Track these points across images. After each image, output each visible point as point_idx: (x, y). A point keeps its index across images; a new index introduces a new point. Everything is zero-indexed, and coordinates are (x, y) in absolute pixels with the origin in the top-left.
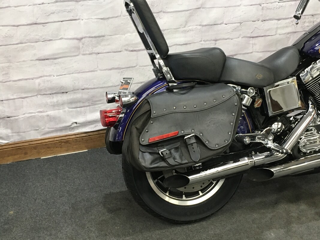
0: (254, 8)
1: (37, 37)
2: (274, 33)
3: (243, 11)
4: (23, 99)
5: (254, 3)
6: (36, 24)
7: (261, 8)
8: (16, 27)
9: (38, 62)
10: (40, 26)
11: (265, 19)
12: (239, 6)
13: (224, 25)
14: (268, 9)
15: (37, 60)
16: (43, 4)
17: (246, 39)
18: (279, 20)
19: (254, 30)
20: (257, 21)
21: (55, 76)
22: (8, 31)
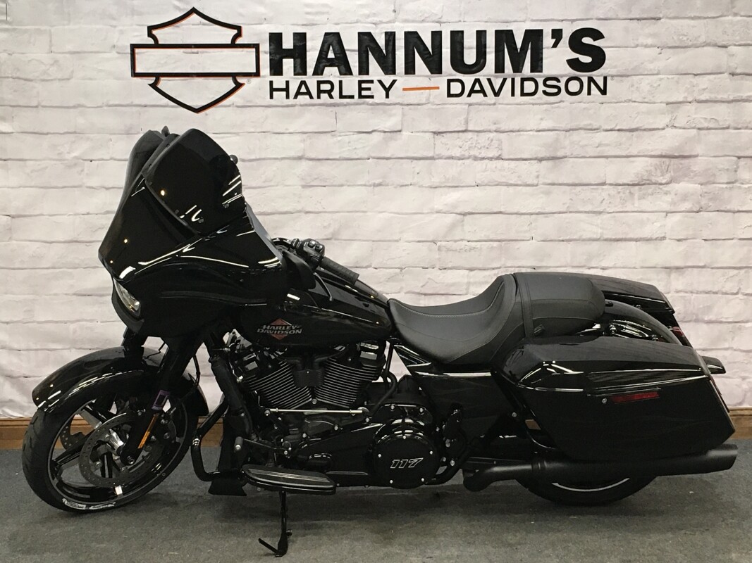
0: (424, 247)
1: (77, 261)
2: (464, 292)
3: (404, 250)
4: (49, 352)
5: (423, 239)
6: (76, 242)
7: (435, 247)
8: (48, 245)
9: (75, 297)
10: (82, 246)
11: (446, 267)
12: (397, 241)
13: (371, 269)
14: (448, 250)
15: (74, 294)
16: (88, 214)
17: (413, 296)
18: (471, 270)
19: (427, 282)
20: (430, 268)
21: (99, 323)
22: (38, 248)
